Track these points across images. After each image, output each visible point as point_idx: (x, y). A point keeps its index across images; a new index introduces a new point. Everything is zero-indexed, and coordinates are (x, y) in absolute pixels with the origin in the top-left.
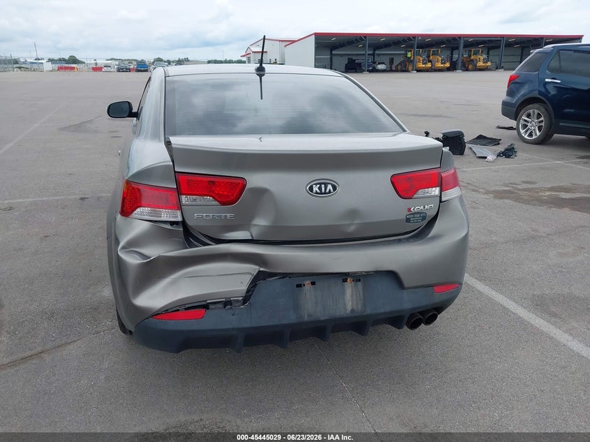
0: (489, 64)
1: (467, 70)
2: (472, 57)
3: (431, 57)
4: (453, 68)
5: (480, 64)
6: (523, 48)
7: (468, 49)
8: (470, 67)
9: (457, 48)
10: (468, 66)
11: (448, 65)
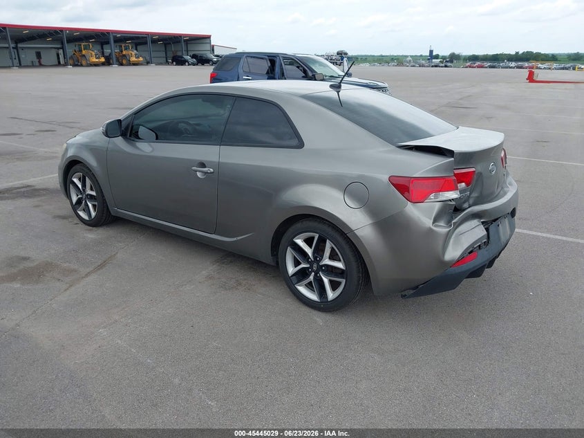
0: (141, 59)
1: (122, 64)
2: (124, 53)
3: (84, 52)
4: (108, 62)
5: (133, 59)
6: (165, 45)
7: (118, 44)
8: (124, 62)
9: (108, 43)
10: (122, 61)
11: (103, 60)
